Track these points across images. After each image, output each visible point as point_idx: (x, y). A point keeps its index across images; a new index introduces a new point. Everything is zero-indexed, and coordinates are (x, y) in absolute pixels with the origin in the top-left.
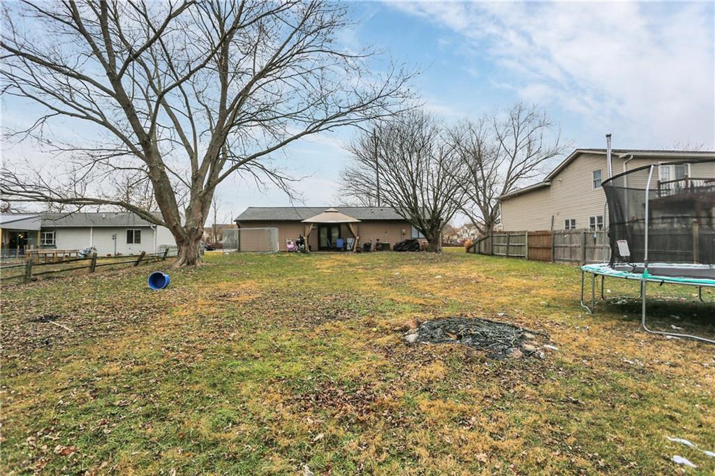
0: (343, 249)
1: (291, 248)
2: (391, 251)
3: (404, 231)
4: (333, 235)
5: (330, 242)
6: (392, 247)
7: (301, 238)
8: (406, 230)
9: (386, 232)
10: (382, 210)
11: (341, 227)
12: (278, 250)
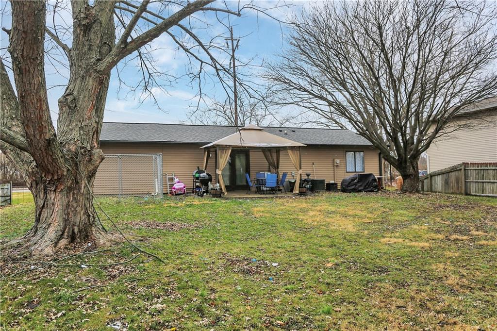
3: (338, 161)
8: (340, 161)
9: (313, 163)
10: (294, 131)
11: (250, 155)
12: (157, 191)
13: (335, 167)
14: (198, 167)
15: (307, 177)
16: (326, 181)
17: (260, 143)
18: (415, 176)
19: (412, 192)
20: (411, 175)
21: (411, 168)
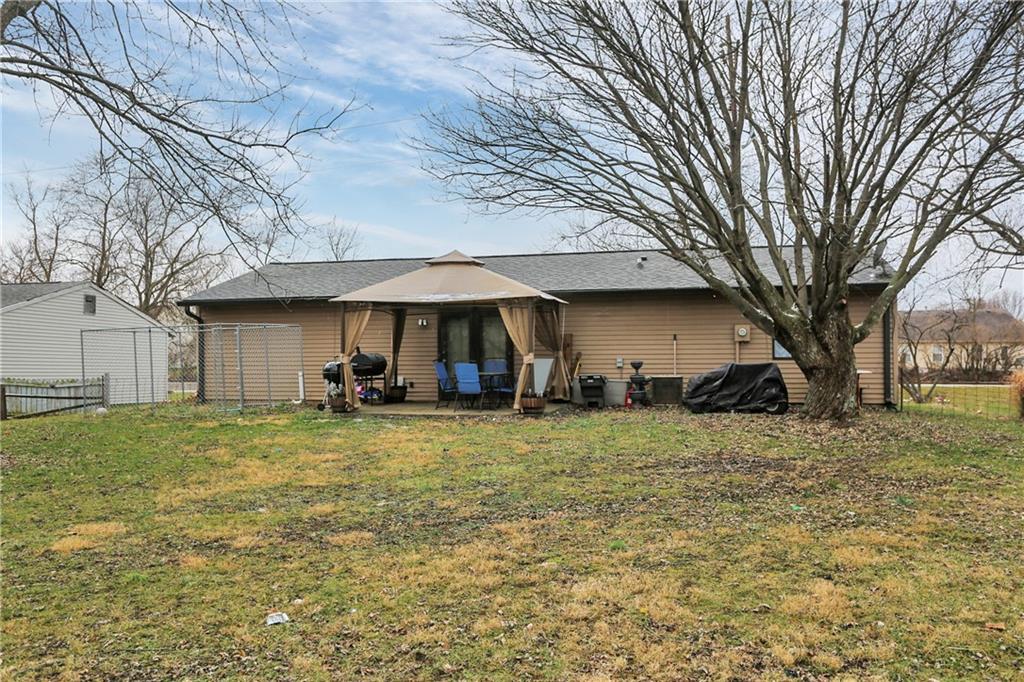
3: (743, 330)
8: (751, 329)
9: (675, 336)
12: (302, 397)
13: (737, 345)
15: (634, 371)
16: (683, 380)
18: (828, 371)
19: (819, 417)
20: (815, 368)
21: (815, 349)
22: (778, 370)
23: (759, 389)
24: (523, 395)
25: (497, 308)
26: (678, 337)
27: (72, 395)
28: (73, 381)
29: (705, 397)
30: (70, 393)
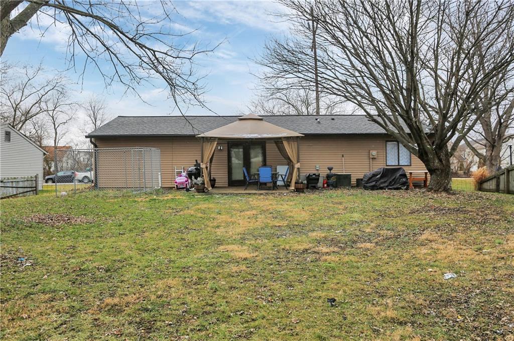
0: (271, 186)
1: (182, 183)
2: (353, 187)
3: (374, 153)
4: (253, 160)
5: (248, 172)
6: (353, 181)
7: (197, 165)
8: (377, 152)
9: (343, 155)
10: (333, 119)
11: (267, 147)
12: (160, 185)
13: (371, 159)
14: (196, 161)
15: (329, 171)
16: (352, 176)
17: (250, 134)
18: (442, 171)
19: (438, 191)
20: (437, 169)
21: (437, 161)
22: (404, 170)
23: (398, 178)
24: (296, 183)
25: (282, 141)
26: (344, 156)
27: (14, 186)
28: (15, 178)
29: (374, 183)
30: (13, 185)
